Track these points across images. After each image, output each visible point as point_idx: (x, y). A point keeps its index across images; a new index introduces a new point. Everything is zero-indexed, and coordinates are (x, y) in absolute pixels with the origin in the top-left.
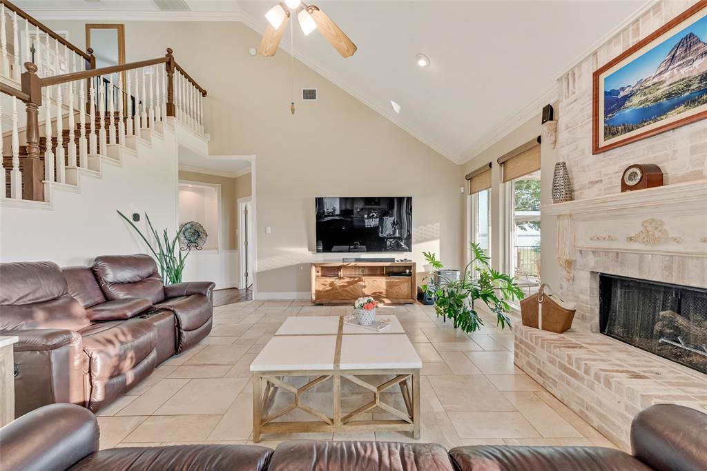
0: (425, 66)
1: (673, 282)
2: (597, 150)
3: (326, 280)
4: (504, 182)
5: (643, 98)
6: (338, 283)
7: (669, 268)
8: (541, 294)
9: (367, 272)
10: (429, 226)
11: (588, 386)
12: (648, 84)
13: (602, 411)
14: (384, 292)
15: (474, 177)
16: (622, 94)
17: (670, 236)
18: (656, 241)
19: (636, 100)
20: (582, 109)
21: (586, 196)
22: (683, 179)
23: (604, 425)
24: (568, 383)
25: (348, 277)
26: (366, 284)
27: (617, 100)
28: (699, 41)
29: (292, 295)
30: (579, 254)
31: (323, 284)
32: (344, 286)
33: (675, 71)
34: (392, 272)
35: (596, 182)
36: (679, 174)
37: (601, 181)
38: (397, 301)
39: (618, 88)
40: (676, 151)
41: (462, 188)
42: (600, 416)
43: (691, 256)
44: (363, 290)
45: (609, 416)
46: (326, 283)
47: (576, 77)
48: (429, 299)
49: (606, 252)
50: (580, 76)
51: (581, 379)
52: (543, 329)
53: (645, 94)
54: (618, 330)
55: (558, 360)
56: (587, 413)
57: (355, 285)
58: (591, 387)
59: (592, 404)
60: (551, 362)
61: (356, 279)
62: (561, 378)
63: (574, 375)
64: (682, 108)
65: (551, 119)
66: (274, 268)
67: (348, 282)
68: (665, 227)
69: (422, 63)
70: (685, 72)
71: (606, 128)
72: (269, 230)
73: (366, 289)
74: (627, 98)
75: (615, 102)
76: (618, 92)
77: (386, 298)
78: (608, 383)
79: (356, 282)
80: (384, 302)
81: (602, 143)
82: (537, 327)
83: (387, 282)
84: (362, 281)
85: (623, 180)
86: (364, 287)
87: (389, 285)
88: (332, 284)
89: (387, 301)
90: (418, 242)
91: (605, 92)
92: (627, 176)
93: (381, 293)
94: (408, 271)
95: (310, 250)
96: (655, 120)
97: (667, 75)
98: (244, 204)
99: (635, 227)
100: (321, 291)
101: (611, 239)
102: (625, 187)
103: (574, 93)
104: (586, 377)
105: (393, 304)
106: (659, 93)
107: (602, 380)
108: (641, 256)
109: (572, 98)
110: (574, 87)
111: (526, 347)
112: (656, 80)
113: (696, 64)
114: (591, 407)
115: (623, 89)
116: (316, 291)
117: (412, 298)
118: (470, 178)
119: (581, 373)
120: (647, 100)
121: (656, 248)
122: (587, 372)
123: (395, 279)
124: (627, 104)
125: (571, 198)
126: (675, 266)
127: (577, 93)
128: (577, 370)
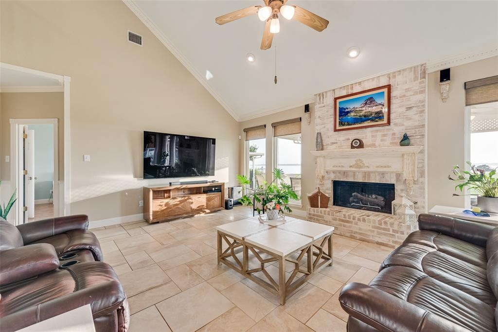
0: (251, 62)
1: (366, 182)
2: (336, 130)
3: (162, 201)
4: (274, 136)
5: (355, 114)
6: (172, 202)
7: (364, 177)
8: (319, 192)
9: (187, 192)
10: (223, 158)
11: (354, 224)
12: (357, 109)
13: (362, 232)
14: (205, 204)
15: (249, 131)
16: (347, 110)
17: (365, 165)
18: (360, 167)
19: (352, 114)
20: (327, 111)
21: (330, 149)
22: (369, 146)
23: (362, 237)
24: (344, 226)
25: (180, 197)
26: (193, 201)
27: (344, 112)
28: (374, 101)
29: (118, 220)
30: (326, 173)
31: (160, 205)
32: (177, 205)
33: (367, 108)
34: (207, 190)
35: (335, 143)
36: (368, 144)
37: (337, 143)
38: (213, 210)
39: (345, 108)
40: (366, 136)
41: (240, 136)
42: (360, 234)
43: (372, 172)
44: (191, 205)
45: (365, 233)
46: (162, 204)
47: (324, 96)
48: (231, 205)
49: (339, 172)
50: (326, 97)
51: (351, 222)
52: (321, 207)
53: (356, 113)
54: (340, 203)
55: (338, 218)
56: (354, 235)
57: (185, 203)
58: (356, 224)
59: (357, 231)
60: (334, 220)
61: (186, 198)
62: (340, 225)
63: (348, 222)
64: (369, 121)
65: (308, 111)
66: (93, 196)
67: (180, 201)
68: (364, 162)
69: (251, 59)
70: (370, 109)
71: (339, 122)
72: (88, 158)
73: (193, 204)
74: (348, 112)
75: (343, 113)
76: (345, 109)
77: (207, 209)
78: (364, 220)
79: (186, 200)
80: (205, 212)
81: (338, 128)
82: (318, 207)
83: (207, 198)
84: (190, 199)
85: (352, 144)
86: (192, 203)
87: (208, 200)
88: (167, 204)
89: (208, 211)
90: (218, 169)
91: (339, 108)
92: (353, 143)
93: (203, 206)
94: (213, 189)
95: (135, 176)
96: (360, 124)
97: (364, 108)
98: (21, 127)
99: (352, 162)
100: (158, 212)
101: (343, 167)
102: (353, 147)
103: (323, 103)
104: (353, 221)
105: (211, 212)
106: (361, 114)
107: (361, 220)
108: (354, 173)
109: (323, 105)
110: (323, 100)
111: (317, 216)
112: (360, 109)
113: (374, 108)
114: (356, 232)
115: (347, 108)
116: (153, 211)
117: (222, 207)
118: (247, 131)
119: (352, 220)
120: (357, 115)
121: (361, 170)
122: (354, 219)
123: (211, 195)
124: (349, 115)
125: (322, 149)
126: (366, 176)
127: (325, 103)
128: (349, 220)
